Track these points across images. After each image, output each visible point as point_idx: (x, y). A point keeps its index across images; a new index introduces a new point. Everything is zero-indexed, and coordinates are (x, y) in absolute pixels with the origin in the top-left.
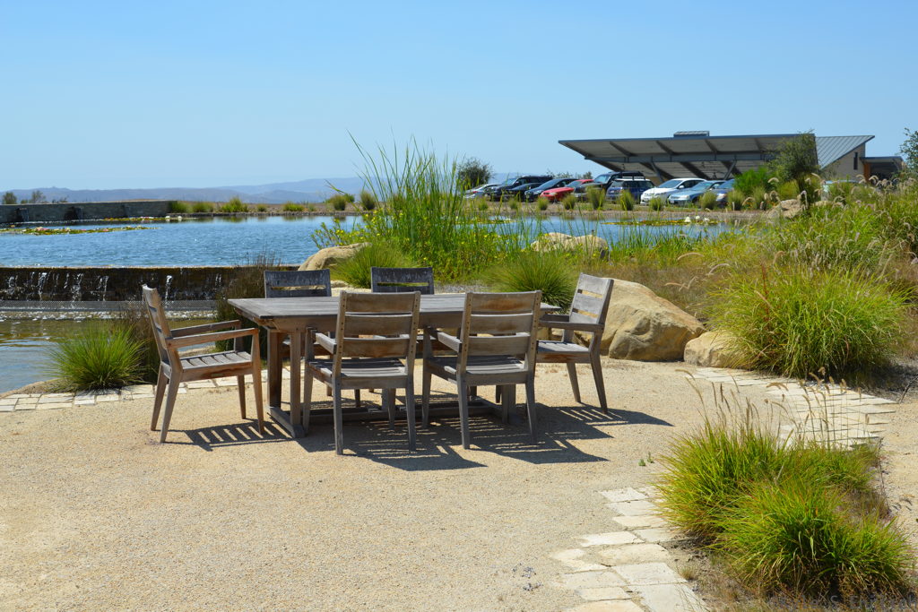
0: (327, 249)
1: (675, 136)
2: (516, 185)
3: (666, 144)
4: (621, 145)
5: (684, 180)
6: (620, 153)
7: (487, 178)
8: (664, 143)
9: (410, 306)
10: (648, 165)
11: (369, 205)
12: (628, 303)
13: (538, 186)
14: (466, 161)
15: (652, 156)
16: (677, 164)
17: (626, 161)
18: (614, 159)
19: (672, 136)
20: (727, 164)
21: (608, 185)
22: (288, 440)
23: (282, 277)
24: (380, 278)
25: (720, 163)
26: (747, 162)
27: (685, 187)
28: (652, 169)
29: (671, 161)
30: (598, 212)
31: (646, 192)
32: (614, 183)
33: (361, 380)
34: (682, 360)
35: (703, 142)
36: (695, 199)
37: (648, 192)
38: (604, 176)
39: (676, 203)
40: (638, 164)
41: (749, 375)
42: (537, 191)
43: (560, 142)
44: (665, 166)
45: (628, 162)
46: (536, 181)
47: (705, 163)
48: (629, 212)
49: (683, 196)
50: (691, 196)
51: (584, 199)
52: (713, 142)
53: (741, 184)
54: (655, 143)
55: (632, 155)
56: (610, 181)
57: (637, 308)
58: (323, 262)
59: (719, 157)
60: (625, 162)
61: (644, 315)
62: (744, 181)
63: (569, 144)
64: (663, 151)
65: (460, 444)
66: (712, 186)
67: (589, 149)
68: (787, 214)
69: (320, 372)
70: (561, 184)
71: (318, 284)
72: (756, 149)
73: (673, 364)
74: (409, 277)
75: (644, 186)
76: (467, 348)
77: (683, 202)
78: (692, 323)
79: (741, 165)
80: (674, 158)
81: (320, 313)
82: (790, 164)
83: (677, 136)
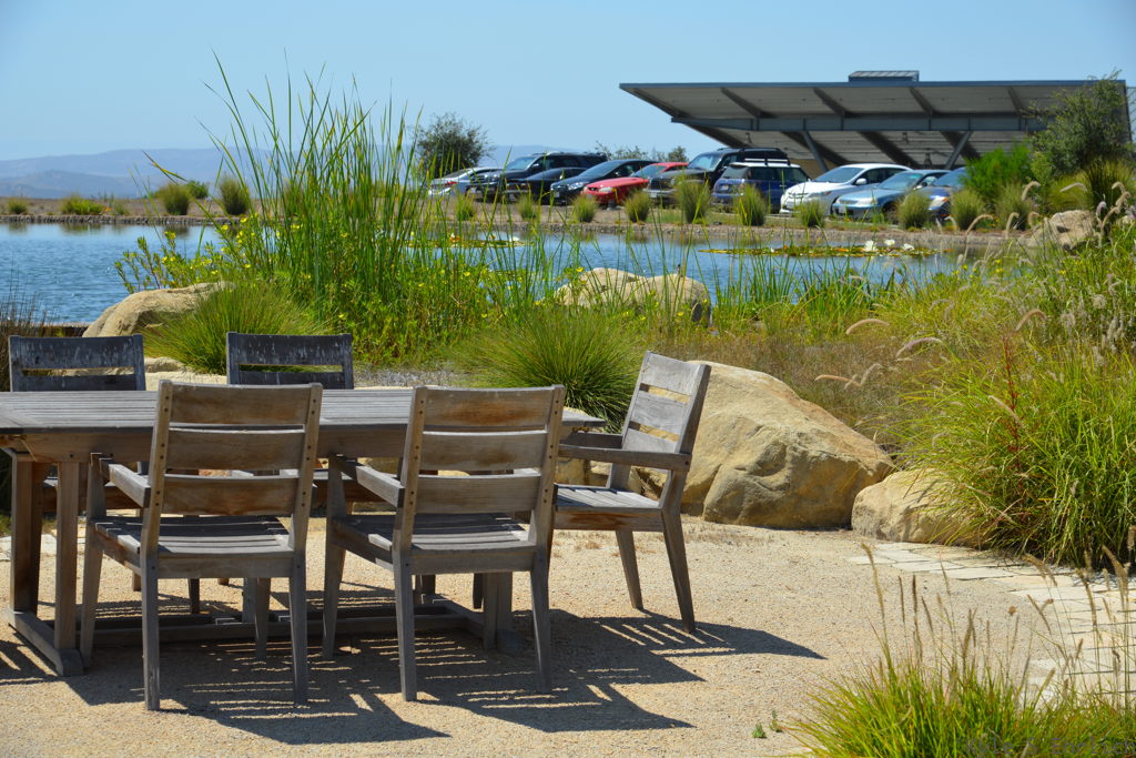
0: (143, 294)
1: (851, 78)
2: (533, 171)
3: (834, 95)
4: (744, 95)
5: (867, 167)
6: (742, 110)
7: (476, 156)
8: (828, 92)
9: (300, 413)
10: (796, 136)
11: (236, 204)
12: (744, 413)
13: (577, 173)
14: (435, 121)
15: (807, 118)
16: (856, 137)
17: (754, 127)
18: (732, 123)
19: (846, 80)
20: (953, 137)
21: (717, 174)
22: (50, 679)
23: (46, 350)
24: (244, 354)
25: (938, 134)
26: (990, 133)
27: (868, 182)
28: (805, 145)
29: (842, 129)
30: (695, 229)
31: (789, 190)
32: (728, 171)
33: (200, 561)
34: (847, 526)
35: (906, 92)
36: (887, 206)
37: (796, 189)
38: (708, 155)
39: (851, 212)
40: (777, 134)
41: (978, 557)
42: (574, 184)
43: (624, 87)
44: (830, 139)
45: (758, 130)
46: (573, 163)
47: (910, 134)
48: (756, 229)
49: (864, 200)
50: (880, 200)
51: (666, 202)
52: (925, 92)
53: (978, 178)
54: (812, 92)
55: (766, 115)
56: (719, 167)
57: (760, 423)
58: (135, 319)
59: (937, 123)
60: (752, 129)
61: (774, 437)
62: (984, 174)
63: (642, 92)
64: (827, 109)
65: (397, 690)
66: (922, 181)
67: (680, 102)
68: (1065, 239)
69: (116, 543)
70: (623, 170)
71: (120, 364)
72: (1008, 106)
73: (831, 534)
74: (303, 352)
75: (792, 178)
76: (414, 498)
77: (863, 210)
78: (868, 453)
79: (980, 139)
80: (849, 122)
81: (118, 424)
82: (1075, 139)
83: (855, 80)
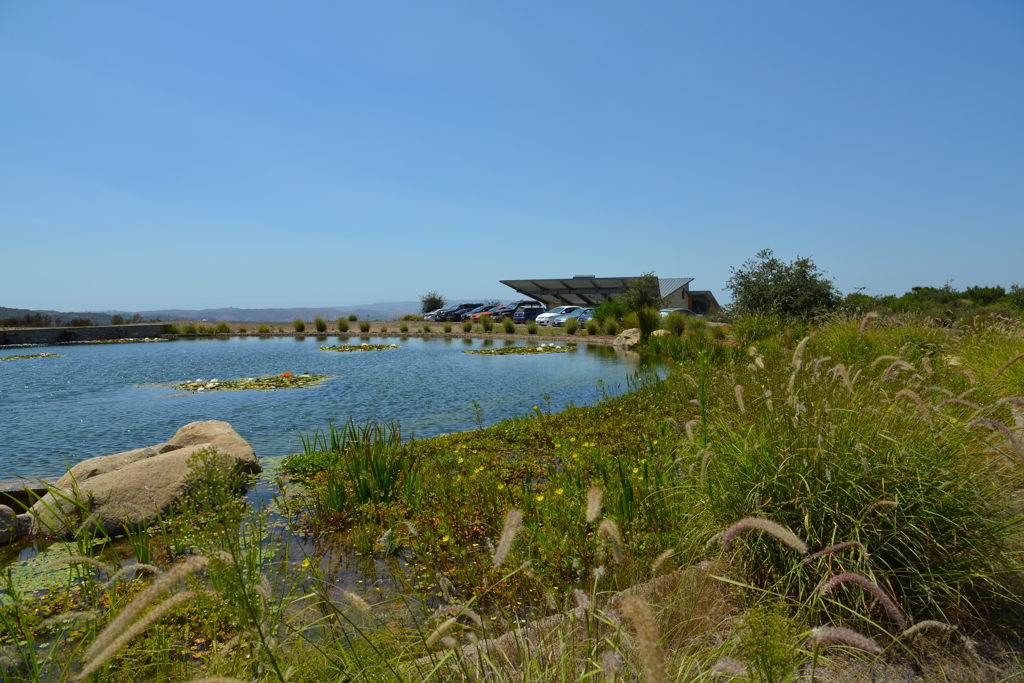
2: (457, 310)
4: (538, 283)
5: (566, 307)
6: (537, 288)
7: (442, 305)
8: (566, 282)
10: (555, 296)
13: (471, 310)
15: (558, 290)
16: (575, 296)
18: (535, 292)
19: (572, 278)
20: (605, 295)
21: (514, 311)
25: (600, 295)
26: (617, 294)
27: (566, 313)
29: (570, 294)
32: (519, 309)
35: (590, 282)
37: (541, 316)
39: (559, 324)
42: (470, 314)
43: (501, 282)
44: (567, 296)
47: (591, 295)
49: (564, 319)
50: (569, 320)
52: (596, 282)
54: (560, 282)
55: (545, 289)
56: (516, 308)
59: (600, 291)
63: (506, 283)
64: (566, 287)
66: (585, 312)
67: (519, 286)
68: (629, 342)
70: (486, 309)
72: (621, 285)
75: (541, 311)
77: (563, 323)
79: (613, 296)
80: (572, 291)
83: (575, 278)
